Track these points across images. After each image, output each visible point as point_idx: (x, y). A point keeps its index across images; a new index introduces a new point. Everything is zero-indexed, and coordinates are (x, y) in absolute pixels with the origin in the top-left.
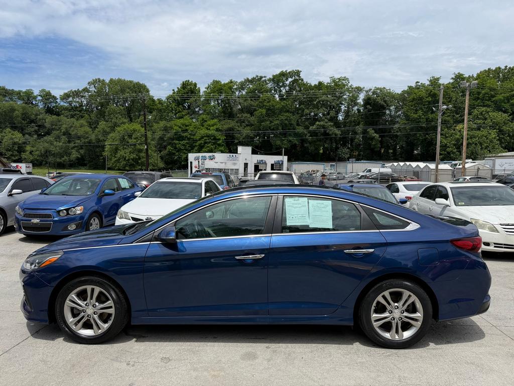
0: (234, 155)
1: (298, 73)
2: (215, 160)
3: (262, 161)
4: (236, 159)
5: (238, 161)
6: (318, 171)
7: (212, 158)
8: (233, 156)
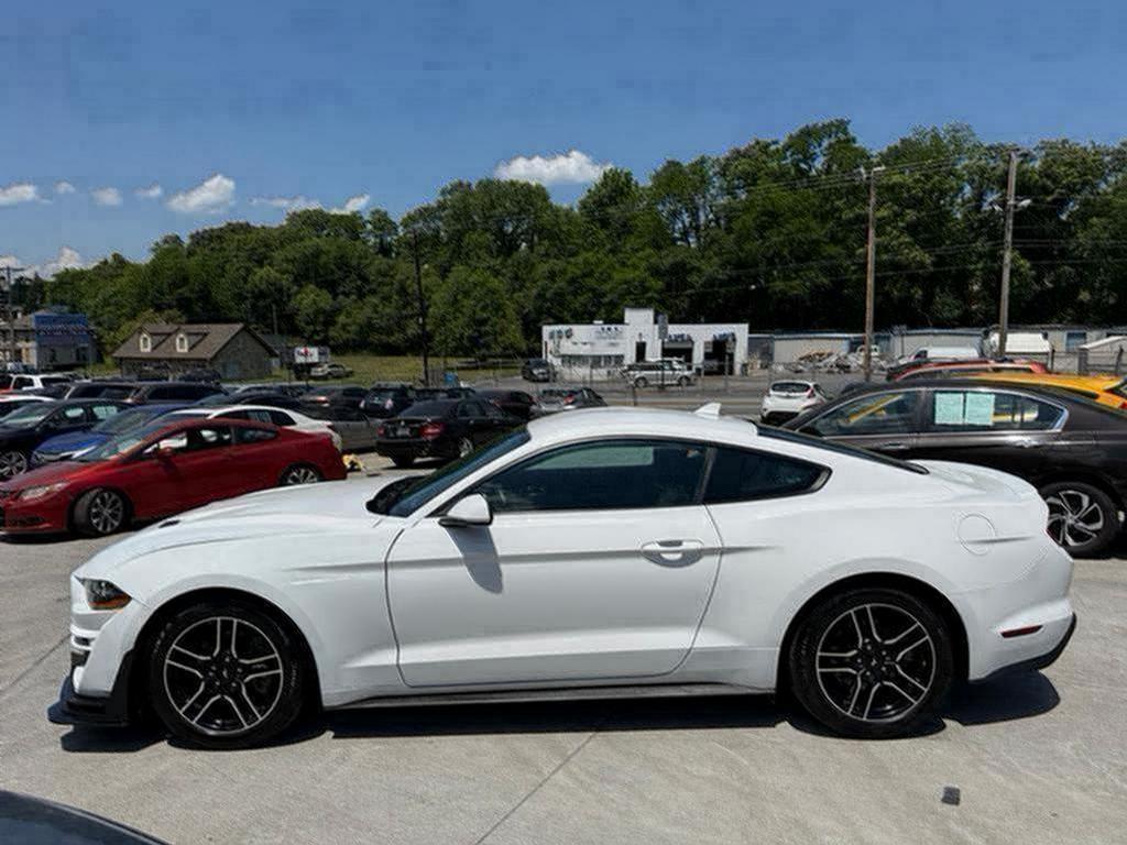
0: (613, 327)
1: (841, 126)
2: (573, 339)
3: (682, 336)
4: (619, 334)
5: (622, 338)
6: (830, 355)
7: (569, 335)
8: (609, 329)
